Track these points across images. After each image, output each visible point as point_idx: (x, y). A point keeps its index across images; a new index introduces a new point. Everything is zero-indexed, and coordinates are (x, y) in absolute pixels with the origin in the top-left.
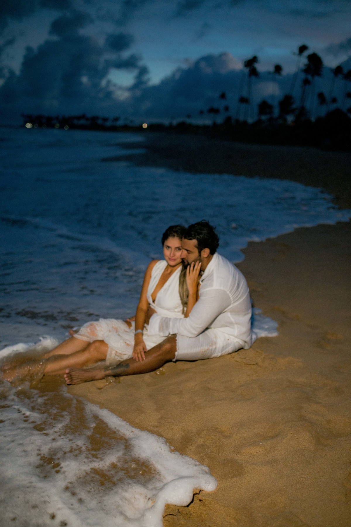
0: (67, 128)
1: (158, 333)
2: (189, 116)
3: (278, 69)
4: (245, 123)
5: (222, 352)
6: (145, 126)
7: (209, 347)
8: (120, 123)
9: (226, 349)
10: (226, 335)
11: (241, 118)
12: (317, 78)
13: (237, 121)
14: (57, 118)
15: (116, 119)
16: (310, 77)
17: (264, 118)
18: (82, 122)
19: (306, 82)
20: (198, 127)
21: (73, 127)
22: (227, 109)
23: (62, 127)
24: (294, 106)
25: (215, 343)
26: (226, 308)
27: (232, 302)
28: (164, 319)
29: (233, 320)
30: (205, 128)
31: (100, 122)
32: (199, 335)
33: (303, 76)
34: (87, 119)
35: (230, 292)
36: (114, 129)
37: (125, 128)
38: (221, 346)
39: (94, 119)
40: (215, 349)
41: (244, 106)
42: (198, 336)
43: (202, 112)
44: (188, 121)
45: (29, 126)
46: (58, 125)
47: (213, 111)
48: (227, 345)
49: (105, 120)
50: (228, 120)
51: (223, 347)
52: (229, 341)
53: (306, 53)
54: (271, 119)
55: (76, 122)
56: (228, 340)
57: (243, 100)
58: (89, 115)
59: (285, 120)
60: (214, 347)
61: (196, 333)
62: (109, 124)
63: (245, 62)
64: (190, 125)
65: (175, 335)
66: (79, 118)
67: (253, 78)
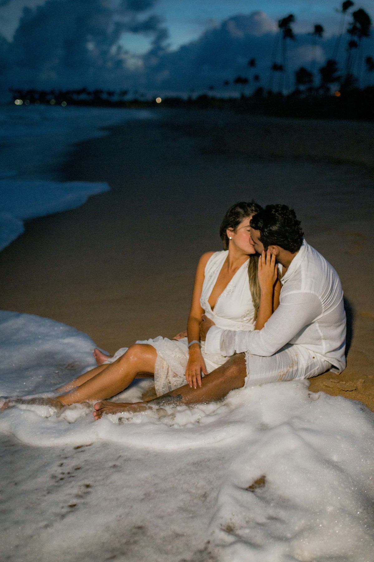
0: (64, 104)
1: (219, 351)
2: (211, 88)
3: (319, 29)
4: (280, 94)
5: (305, 375)
6: (159, 100)
7: (288, 368)
8: (129, 97)
9: (311, 370)
10: (312, 353)
11: (275, 90)
12: (364, 40)
13: (270, 93)
14: (52, 93)
15: (125, 93)
16: (356, 38)
17: (302, 88)
18: (83, 97)
19: (353, 44)
20: (222, 101)
21: (73, 103)
22: (257, 78)
23: (58, 103)
24: (338, 74)
25: (297, 363)
26: (314, 319)
27: (323, 311)
28: (226, 332)
29: (321, 334)
30: (231, 101)
31: (104, 96)
32: (275, 354)
33: (349, 38)
34: (89, 93)
35: (322, 297)
36: (121, 104)
37: (136, 104)
38: (305, 367)
39: (97, 93)
40: (297, 370)
41: (278, 74)
42: (275, 356)
43: (227, 83)
44: (211, 94)
45: (18, 102)
46: (53, 101)
47: (241, 81)
48: (313, 365)
49: (110, 94)
50: (259, 91)
51: (307, 368)
52: (315, 360)
53: (352, 10)
54: (310, 89)
55: (75, 97)
56: (314, 358)
57: (277, 68)
58: (91, 88)
59: (328, 90)
60: (295, 368)
61: (274, 350)
62: (115, 98)
63: (279, 21)
64: (213, 99)
65: (243, 354)
66: (79, 92)
67: (289, 41)
